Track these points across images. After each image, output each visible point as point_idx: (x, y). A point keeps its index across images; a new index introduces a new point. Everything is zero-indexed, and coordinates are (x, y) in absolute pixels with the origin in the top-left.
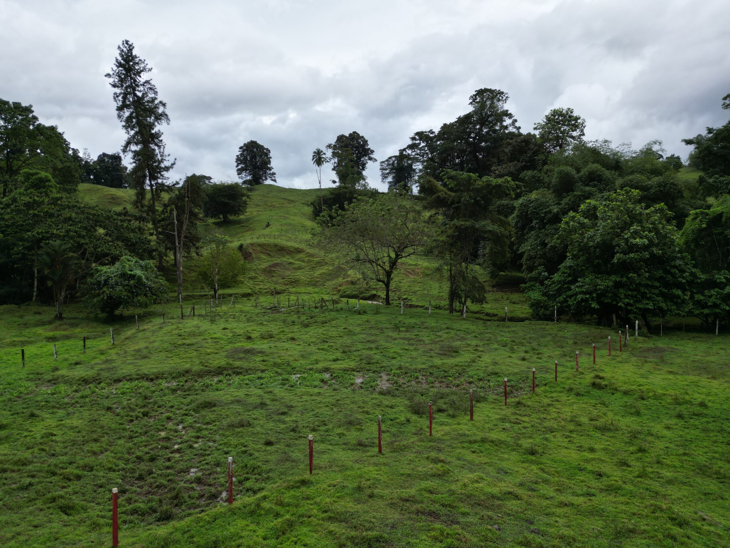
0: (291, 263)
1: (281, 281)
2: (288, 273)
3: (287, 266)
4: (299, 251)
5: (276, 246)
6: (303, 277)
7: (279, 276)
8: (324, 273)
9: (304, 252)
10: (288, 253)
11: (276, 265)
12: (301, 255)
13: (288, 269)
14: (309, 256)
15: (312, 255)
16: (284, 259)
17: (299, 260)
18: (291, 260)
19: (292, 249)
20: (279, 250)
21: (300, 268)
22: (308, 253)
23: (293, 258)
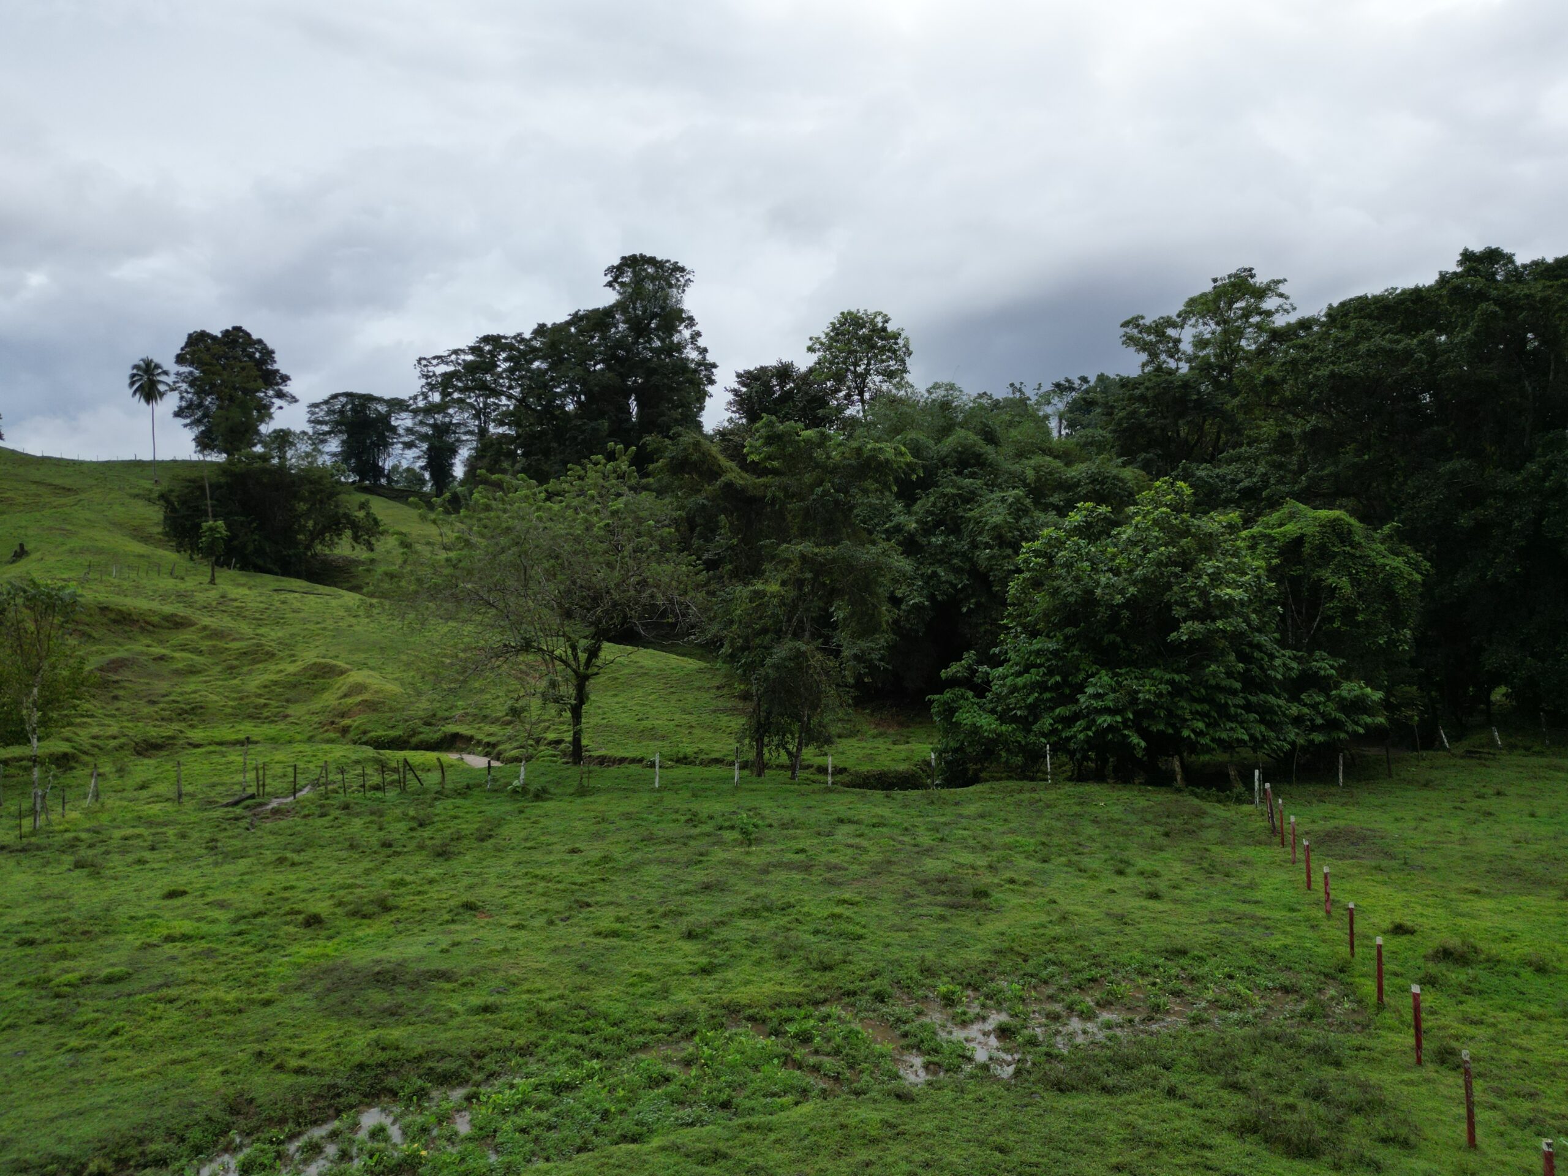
0: (162, 658)
1: (147, 710)
2: (163, 686)
3: (153, 667)
4: (177, 623)
5: (104, 609)
6: (214, 698)
7: (137, 695)
8: (275, 683)
9: (192, 624)
10: (143, 629)
11: (117, 665)
12: (185, 636)
13: (159, 676)
14: (210, 637)
15: (217, 634)
16: (138, 647)
17: (183, 648)
18: (158, 650)
19: (155, 619)
20: (115, 621)
21: (192, 671)
22: (205, 628)
23: (161, 642)
